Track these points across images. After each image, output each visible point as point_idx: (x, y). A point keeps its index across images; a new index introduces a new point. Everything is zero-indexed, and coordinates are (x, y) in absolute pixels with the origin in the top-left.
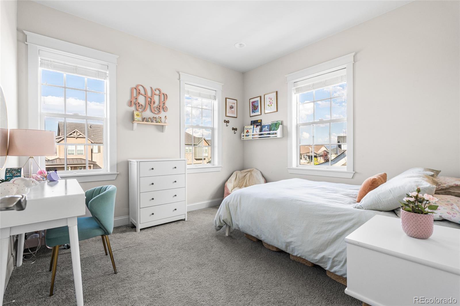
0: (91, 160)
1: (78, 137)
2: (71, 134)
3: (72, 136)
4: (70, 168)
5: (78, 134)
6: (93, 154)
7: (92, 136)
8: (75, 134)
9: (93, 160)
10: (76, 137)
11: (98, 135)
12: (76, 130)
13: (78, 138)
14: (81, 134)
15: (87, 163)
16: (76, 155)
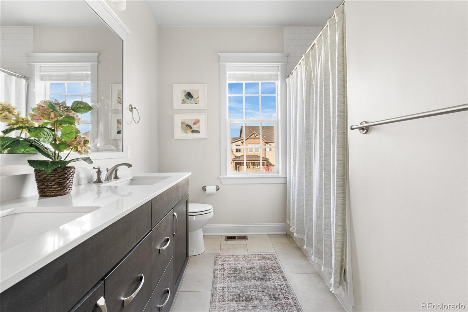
0: (264, 157)
1: (255, 137)
2: (251, 136)
3: (251, 137)
4: (250, 163)
5: (256, 135)
6: (266, 152)
7: (265, 136)
8: (253, 135)
9: (266, 157)
10: (254, 137)
11: (269, 135)
12: (254, 132)
13: (255, 139)
14: (257, 135)
15: (261, 159)
16: (254, 153)
